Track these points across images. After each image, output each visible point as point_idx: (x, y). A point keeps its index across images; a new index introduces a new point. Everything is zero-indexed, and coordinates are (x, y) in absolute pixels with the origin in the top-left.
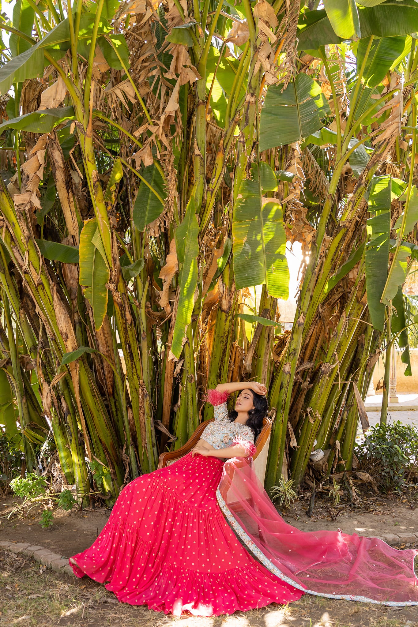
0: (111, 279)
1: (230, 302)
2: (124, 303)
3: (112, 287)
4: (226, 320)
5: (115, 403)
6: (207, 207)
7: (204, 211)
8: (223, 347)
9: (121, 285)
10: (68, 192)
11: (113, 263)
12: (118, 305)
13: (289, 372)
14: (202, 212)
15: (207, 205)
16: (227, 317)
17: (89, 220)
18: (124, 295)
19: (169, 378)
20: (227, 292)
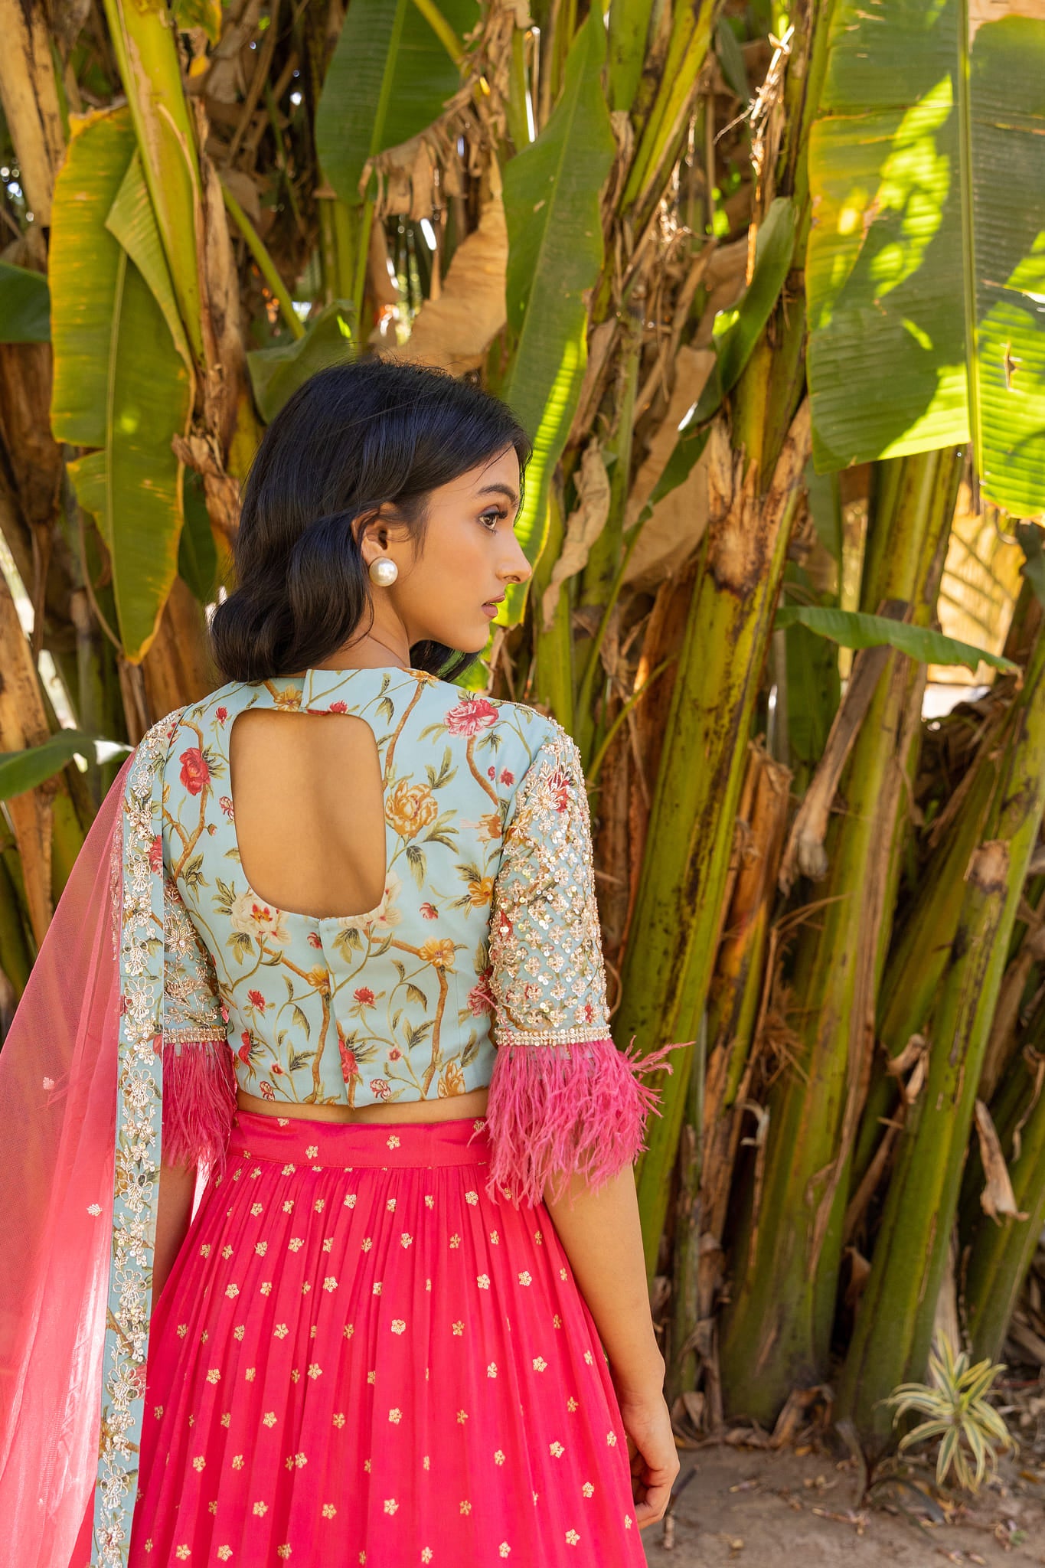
0: (197, 415)
1: (761, 545)
3: (200, 449)
4: (736, 632)
6: (668, 75)
7: (655, 95)
8: (715, 759)
9: (244, 440)
10: (28, 22)
11: (206, 334)
13: (998, 886)
14: (646, 99)
15: (672, 63)
16: (743, 615)
17: (94, 114)
20: (750, 491)
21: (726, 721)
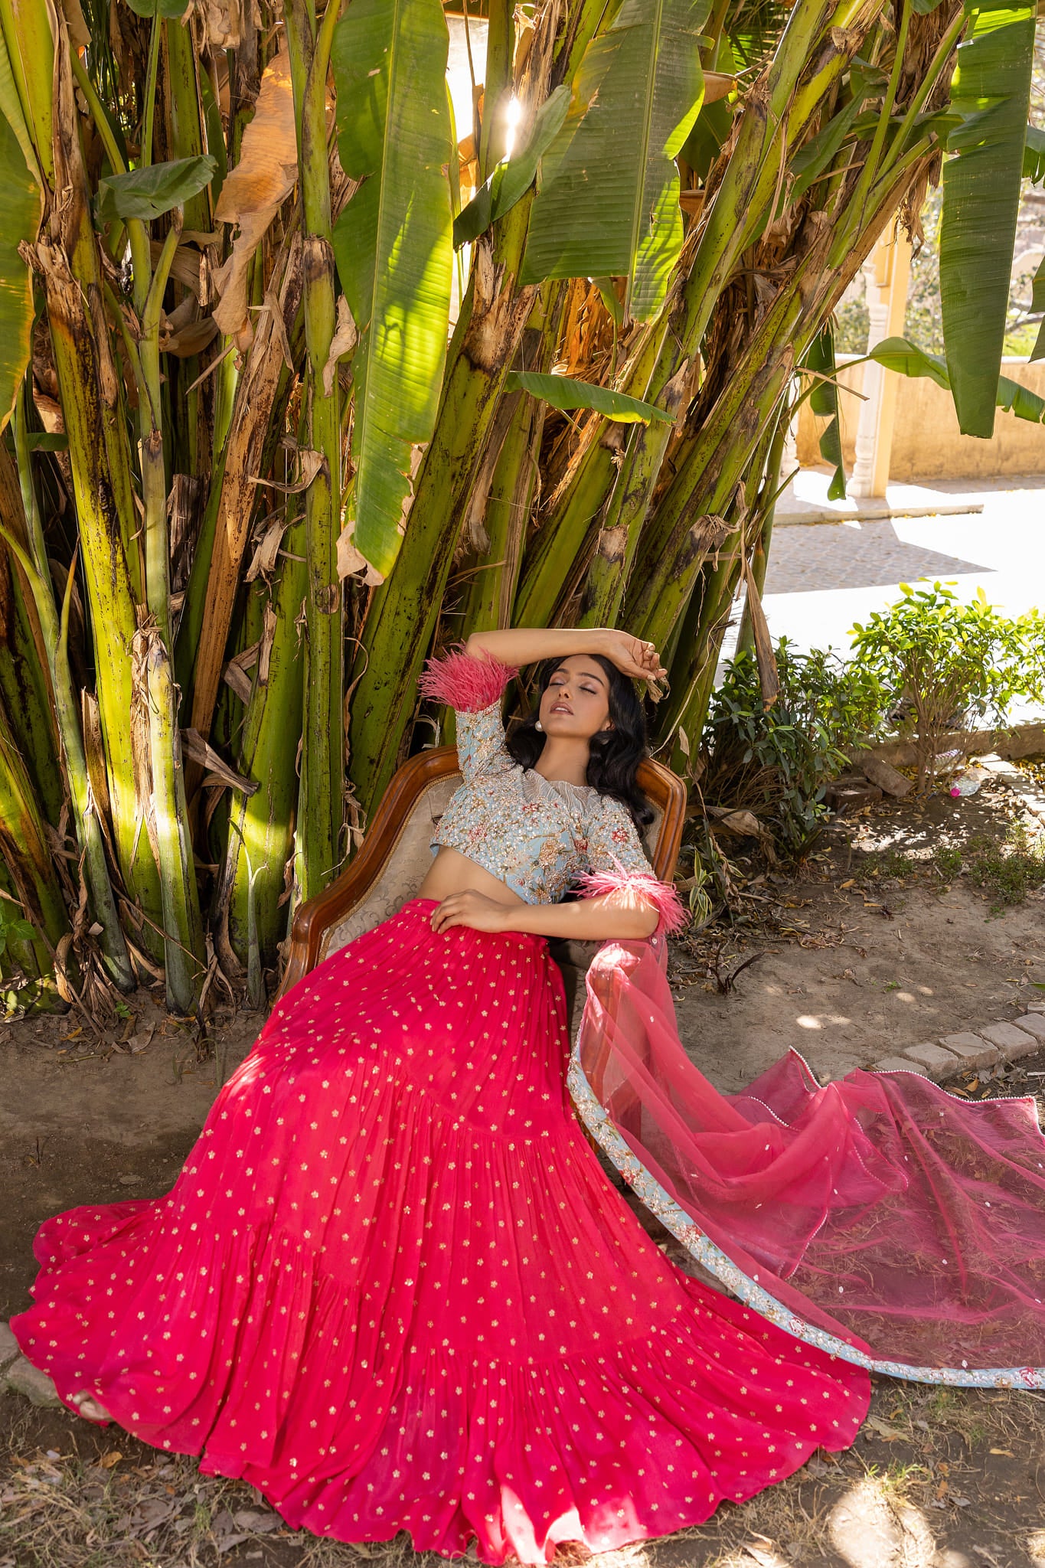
0: (46, 224)
1: (509, 336)
2: (95, 324)
5: (18, 667)
9: (85, 247)
11: (57, 157)
12: (72, 333)
13: (620, 557)
16: (490, 388)
18: (93, 293)
19: (223, 583)
20: (506, 297)
21: (468, 466)
